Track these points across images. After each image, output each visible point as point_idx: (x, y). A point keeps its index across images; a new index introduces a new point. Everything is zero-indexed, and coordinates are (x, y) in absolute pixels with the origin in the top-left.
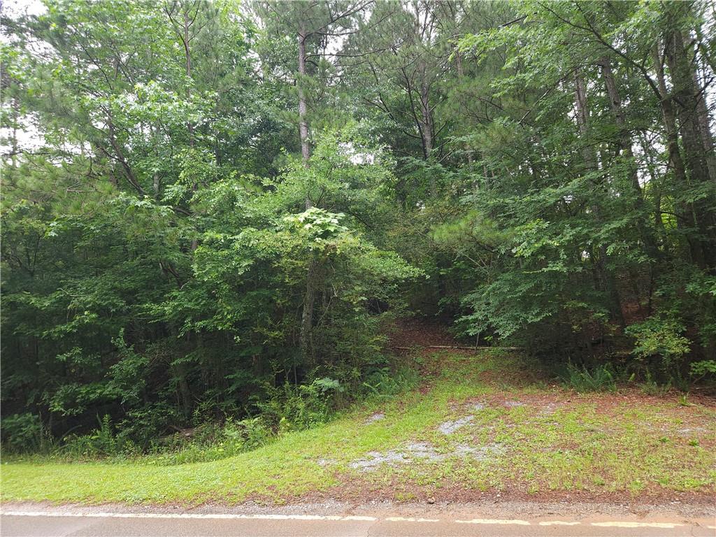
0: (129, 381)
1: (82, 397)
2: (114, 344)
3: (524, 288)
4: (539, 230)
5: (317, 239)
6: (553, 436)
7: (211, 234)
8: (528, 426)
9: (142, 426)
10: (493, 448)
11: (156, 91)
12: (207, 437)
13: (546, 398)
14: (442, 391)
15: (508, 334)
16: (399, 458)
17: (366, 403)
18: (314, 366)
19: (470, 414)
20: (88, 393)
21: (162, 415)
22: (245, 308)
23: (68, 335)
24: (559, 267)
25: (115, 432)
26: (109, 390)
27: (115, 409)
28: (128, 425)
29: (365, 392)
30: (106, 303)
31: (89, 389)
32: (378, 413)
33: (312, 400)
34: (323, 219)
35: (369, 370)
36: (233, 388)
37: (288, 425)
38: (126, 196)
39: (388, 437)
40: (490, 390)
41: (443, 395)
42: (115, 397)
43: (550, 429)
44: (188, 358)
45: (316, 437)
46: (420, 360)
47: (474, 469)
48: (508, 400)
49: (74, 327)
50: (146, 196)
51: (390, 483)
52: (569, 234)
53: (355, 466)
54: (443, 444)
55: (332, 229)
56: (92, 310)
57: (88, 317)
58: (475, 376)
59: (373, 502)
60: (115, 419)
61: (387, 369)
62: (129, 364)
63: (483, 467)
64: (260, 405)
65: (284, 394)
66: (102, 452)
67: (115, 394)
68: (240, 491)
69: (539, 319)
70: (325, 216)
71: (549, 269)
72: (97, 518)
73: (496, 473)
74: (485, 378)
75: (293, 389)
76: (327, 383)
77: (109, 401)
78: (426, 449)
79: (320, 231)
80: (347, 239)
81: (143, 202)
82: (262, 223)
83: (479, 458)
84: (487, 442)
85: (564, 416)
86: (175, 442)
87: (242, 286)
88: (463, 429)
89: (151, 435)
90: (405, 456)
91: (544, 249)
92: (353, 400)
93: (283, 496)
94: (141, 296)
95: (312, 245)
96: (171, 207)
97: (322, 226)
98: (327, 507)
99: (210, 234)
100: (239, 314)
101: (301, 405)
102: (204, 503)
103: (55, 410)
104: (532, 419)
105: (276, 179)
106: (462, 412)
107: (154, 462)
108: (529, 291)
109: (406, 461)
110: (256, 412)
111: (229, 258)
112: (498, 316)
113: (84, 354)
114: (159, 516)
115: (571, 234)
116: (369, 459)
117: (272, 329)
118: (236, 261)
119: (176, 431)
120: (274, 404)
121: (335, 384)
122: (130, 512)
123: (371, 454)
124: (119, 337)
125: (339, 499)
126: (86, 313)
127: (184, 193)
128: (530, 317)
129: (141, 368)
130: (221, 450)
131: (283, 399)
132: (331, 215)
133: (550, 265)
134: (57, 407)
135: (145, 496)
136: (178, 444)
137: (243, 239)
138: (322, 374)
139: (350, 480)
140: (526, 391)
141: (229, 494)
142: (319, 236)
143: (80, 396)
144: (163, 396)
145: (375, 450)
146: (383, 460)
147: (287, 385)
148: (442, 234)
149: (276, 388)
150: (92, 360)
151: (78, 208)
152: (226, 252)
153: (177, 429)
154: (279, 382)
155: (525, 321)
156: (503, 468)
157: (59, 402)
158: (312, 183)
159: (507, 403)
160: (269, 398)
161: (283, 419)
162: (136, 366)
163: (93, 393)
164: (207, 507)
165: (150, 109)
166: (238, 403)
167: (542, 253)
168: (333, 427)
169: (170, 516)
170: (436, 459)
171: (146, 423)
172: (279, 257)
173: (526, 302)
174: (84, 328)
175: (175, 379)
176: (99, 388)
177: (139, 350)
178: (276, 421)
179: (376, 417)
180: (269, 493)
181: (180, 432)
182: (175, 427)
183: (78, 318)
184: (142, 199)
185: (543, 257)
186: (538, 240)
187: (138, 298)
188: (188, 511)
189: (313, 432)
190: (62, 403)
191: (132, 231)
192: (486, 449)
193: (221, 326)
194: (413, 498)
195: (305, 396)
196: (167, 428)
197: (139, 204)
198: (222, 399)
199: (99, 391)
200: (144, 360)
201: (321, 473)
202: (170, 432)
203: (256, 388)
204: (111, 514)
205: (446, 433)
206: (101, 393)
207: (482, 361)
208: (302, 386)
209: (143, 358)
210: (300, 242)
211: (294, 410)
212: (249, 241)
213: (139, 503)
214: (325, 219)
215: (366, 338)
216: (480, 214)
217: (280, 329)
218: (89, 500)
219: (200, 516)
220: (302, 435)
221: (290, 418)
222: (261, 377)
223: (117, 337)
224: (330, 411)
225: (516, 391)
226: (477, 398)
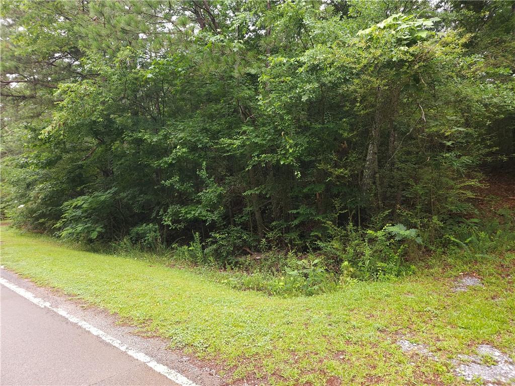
0: (212, 208)
1: (183, 216)
2: (199, 175)
9: (222, 245)
18: (384, 209)
20: (186, 213)
21: (238, 238)
22: (308, 143)
23: (171, 165)
26: (197, 212)
28: (213, 243)
29: (446, 244)
30: (195, 139)
31: (187, 210)
32: (466, 275)
33: (381, 248)
35: (455, 218)
36: (296, 222)
37: (351, 269)
44: (257, 190)
49: (173, 159)
50: (218, 30)
55: (424, 35)
56: (183, 145)
57: (181, 151)
60: (203, 237)
61: (476, 220)
62: (211, 193)
64: (320, 244)
65: (347, 235)
72: (134, 360)
75: (356, 231)
76: (399, 230)
77: (200, 221)
86: (247, 263)
89: (229, 253)
92: (429, 252)
94: (223, 134)
100: (301, 149)
101: (368, 252)
103: (165, 223)
110: (317, 250)
113: (182, 181)
117: (336, 166)
119: (249, 253)
120: (336, 244)
121: (411, 233)
122: (165, 363)
124: (203, 169)
126: (178, 147)
129: (220, 196)
130: (281, 284)
131: (345, 240)
132: (420, 20)
134: (167, 221)
136: (249, 266)
143: (181, 215)
144: (239, 222)
147: (350, 226)
149: (338, 227)
150: (188, 186)
153: (250, 251)
154: (341, 221)
157: (169, 217)
160: (331, 237)
161: (346, 263)
162: (216, 195)
163: (189, 213)
166: (302, 236)
174: (179, 159)
175: (248, 209)
176: (193, 210)
177: (220, 180)
178: (339, 261)
179: (469, 281)
181: (251, 255)
182: (248, 250)
183: (174, 151)
190: (170, 219)
193: (284, 160)
195: (372, 241)
196: (242, 249)
198: (288, 230)
199: (193, 212)
202: (244, 253)
203: (317, 225)
206: (194, 215)
208: (370, 232)
209: (222, 188)
211: (358, 255)
215: (452, 183)
217: (345, 167)
220: (370, 287)
221: (353, 263)
222: (324, 215)
223: (201, 169)
224: (402, 262)
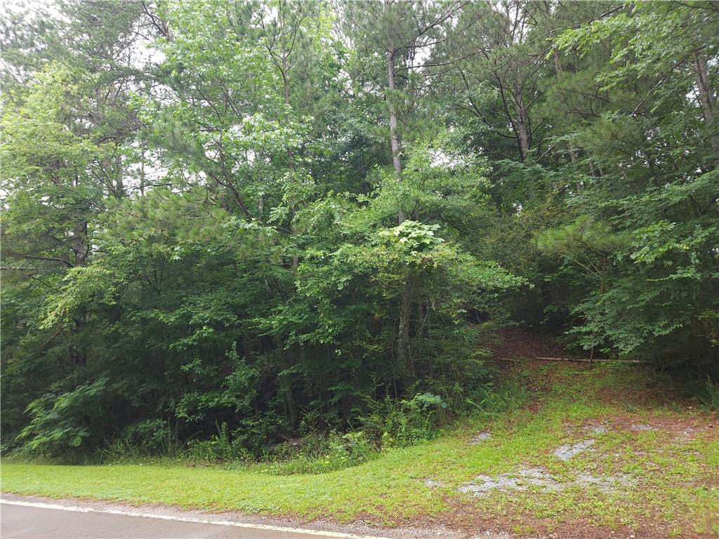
0: (241, 392)
1: (203, 405)
2: (228, 356)
3: (647, 297)
4: (663, 232)
5: (413, 252)
6: (694, 468)
7: (312, 252)
8: (662, 455)
9: (253, 433)
10: (620, 479)
11: (260, 122)
12: (314, 448)
13: (681, 421)
14: (555, 409)
15: (630, 348)
16: (512, 484)
17: (471, 421)
18: (414, 380)
19: (590, 438)
20: (207, 401)
21: (272, 424)
22: (345, 322)
23: (190, 347)
24: (690, 273)
25: (231, 439)
26: (226, 399)
27: (230, 416)
28: (242, 433)
29: (469, 408)
30: (221, 318)
31: (208, 397)
32: (484, 431)
33: (413, 416)
34: (418, 231)
35: (471, 385)
36: (335, 399)
37: (391, 440)
38: (236, 220)
39: (498, 460)
40: (609, 411)
41: (556, 414)
42: (230, 405)
43: (689, 459)
44: (293, 369)
45: (420, 455)
46: (526, 373)
47: (600, 503)
48: (635, 423)
49: (194, 340)
50: (253, 219)
51: (505, 512)
52: (700, 236)
53: (465, 490)
54: (561, 472)
55: (428, 242)
56: (209, 325)
57: (207, 331)
58: (592, 393)
59: (488, 532)
60: (231, 427)
61: (491, 384)
62: (242, 374)
63: (611, 501)
64: (362, 419)
65: (385, 408)
66: (220, 458)
67: (231, 403)
68: (350, 509)
69: (668, 332)
70: (420, 228)
71: (678, 275)
72: (220, 525)
73: (627, 509)
74: (604, 396)
75: (393, 403)
76: (429, 398)
77: (225, 408)
78: (541, 476)
79: (416, 244)
80: (443, 251)
81: (251, 225)
82: (358, 239)
83: (605, 490)
84: (613, 472)
85: (706, 445)
86: (284, 451)
87: (340, 300)
88: (583, 455)
89: (261, 443)
90: (519, 483)
91: (671, 254)
92: (456, 416)
93: (392, 517)
94: (250, 311)
95: (408, 259)
96: (275, 227)
97: (418, 239)
98: (439, 534)
99: (310, 252)
100: (339, 328)
101: (403, 421)
102: (315, 518)
103: (180, 416)
104: (666, 446)
105: (370, 194)
106: (580, 435)
107: (266, 470)
108: (653, 300)
109: (520, 488)
110: (358, 426)
111: (328, 274)
112: (617, 327)
113: (203, 365)
114: (276, 528)
115: (703, 235)
116: (479, 483)
117: (371, 342)
118: (335, 276)
119: (284, 440)
120: (376, 418)
121: (437, 399)
122: (249, 522)
123: (481, 477)
124: (232, 350)
125: (450, 526)
126: (204, 328)
127: (286, 214)
128: (657, 329)
129: (252, 378)
130: (327, 462)
131: (384, 413)
132: (426, 227)
133: (680, 271)
134: (181, 413)
135: (262, 506)
136: (286, 453)
137: (342, 254)
138: (424, 388)
139: (460, 506)
140: (657, 413)
141: (339, 511)
142: (415, 250)
143: (200, 404)
144: (272, 406)
145: (485, 473)
146: (494, 485)
147: (388, 398)
148: (546, 241)
149: (377, 401)
150: (210, 370)
151: (197, 234)
152: (326, 268)
153: (285, 438)
154: (379, 395)
155: (651, 334)
156: (636, 504)
157: (183, 409)
158: (405, 196)
159: (633, 426)
160: (371, 412)
161: (386, 434)
162: (248, 377)
163: (211, 401)
164: (318, 523)
165: (255, 139)
166: (340, 415)
167: (668, 259)
168: (437, 446)
169: (285, 529)
170: (553, 488)
171: (257, 431)
172: (375, 271)
173: (651, 313)
174: (202, 340)
175: (282, 390)
176: (216, 397)
177: (250, 361)
178: (378, 435)
179: (483, 437)
180: (378, 513)
181: (288, 441)
182: (283, 437)
183: (198, 332)
184: (249, 222)
185: (670, 263)
186: (663, 243)
187: (248, 313)
188: (302, 525)
189: (417, 450)
190: (186, 410)
191: (243, 252)
192: (612, 479)
193: (323, 339)
194: (532, 533)
195: (407, 411)
196: (276, 437)
197: (248, 226)
198: (325, 410)
199: (216, 400)
200: (254, 372)
201: (429, 495)
202: (280, 441)
203: (358, 401)
204: (233, 523)
205: (564, 458)
206: (218, 402)
207: (599, 376)
208: (403, 401)
209: (254, 370)
210: (396, 256)
211: (397, 425)
212: (347, 257)
213: (257, 514)
214: (421, 231)
215: (468, 352)
216: (590, 219)
217: (378, 342)
218: (212, 507)
219: (313, 532)
220: (406, 451)
221: (393, 433)
222: (362, 390)
223: (230, 349)
224: (433, 427)
225: (644, 413)
226: (597, 419)
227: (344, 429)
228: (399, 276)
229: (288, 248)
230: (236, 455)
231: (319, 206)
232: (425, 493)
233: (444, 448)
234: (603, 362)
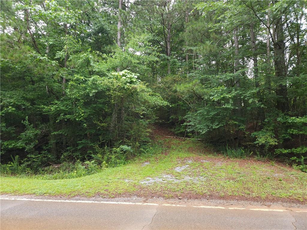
0: (29, 141)
1: (4, 147)
2: (23, 123)
3: (212, 113)
4: (222, 90)
5: (127, 84)
6: (224, 175)
7: (78, 76)
8: (213, 170)
9: (34, 161)
10: (200, 178)
11: (55, 5)
12: (66, 168)
13: (217, 159)
14: (173, 154)
15: (204, 132)
16: (161, 180)
17: (141, 158)
18: (120, 140)
19: (187, 164)
20: (8, 145)
21: (44, 157)
22: (90, 112)
24: (229, 106)
25: (20, 164)
26: (20, 144)
27: (22, 153)
28: (27, 161)
29: (140, 152)
30: (20, 104)
31: (8, 143)
33: (118, 155)
34: (130, 75)
35: (143, 143)
36: (80, 147)
37: (106, 164)
38: (35, 53)
39: (153, 172)
40: (192, 155)
42: (21, 148)
43: (222, 171)
44: (60, 132)
45: (121, 170)
46: (160, 141)
47: (195, 186)
48: (202, 159)
50: (46, 55)
51: (160, 190)
52: (234, 93)
53: (143, 183)
54: (178, 176)
55: (134, 80)
56: (13, 106)
57: (11, 109)
58: (186, 149)
59: (154, 198)
60: (22, 158)
61: (150, 144)
62: (30, 133)
63: (198, 185)
64: (93, 156)
65: (104, 151)
66: (14, 172)
67: (22, 147)
68: (92, 191)
69: (218, 127)
70: (131, 74)
71: (225, 107)
72: (22, 201)
73: (204, 188)
74: (190, 150)
76: (125, 147)
77: (19, 149)
78: (171, 177)
79: (129, 81)
80: (140, 86)
81: (44, 58)
82: (101, 74)
83: (195, 182)
84: (197, 176)
85: (227, 167)
86: (50, 170)
87: (88, 101)
88: (186, 170)
89: (39, 166)
90: (164, 180)
91: (224, 98)
92: (135, 156)
93: (113, 194)
94: (37, 102)
95: (126, 87)
96: (57, 62)
97: (131, 78)
98: (134, 199)
99: (76, 76)
100: (87, 114)
101: (113, 157)
102: (75, 196)
104: (214, 167)
105: (108, 55)
106: (183, 163)
107: (42, 178)
108: (214, 115)
109: (164, 182)
110: (90, 159)
111: (85, 88)
112: (200, 124)
114: (54, 201)
115: (235, 93)
116: (147, 180)
117: (101, 122)
118: (89, 90)
120: (99, 156)
121: (129, 148)
122: (39, 199)
123: (148, 178)
124: (26, 120)
125: (139, 196)
126: (10, 107)
127: (65, 56)
128: (214, 126)
129: (36, 135)
130: (75, 174)
131: (103, 154)
132: (134, 74)
133: (226, 105)
135: (45, 192)
136: (52, 171)
137: (94, 80)
138: (123, 143)
139: (141, 188)
140: (209, 156)
141: (87, 192)
142: (128, 83)
143: (4, 146)
144: (46, 149)
145: (149, 177)
146: (154, 181)
147: (106, 147)
148: (181, 88)
149: (100, 148)
150: (11, 129)
151: (12, 56)
152: (84, 85)
153: (51, 164)
154: (102, 146)
155: (212, 127)
156: (207, 186)
158: (125, 58)
159: (202, 161)
160: (97, 153)
161: (104, 162)
162: (34, 134)
163: (10, 145)
164: (76, 197)
165: (51, 14)
167: (223, 100)
168: (128, 167)
169: (60, 201)
170: (177, 181)
171: (36, 160)
172: (109, 90)
173: (213, 120)
174: (7, 114)
175: (52, 142)
176: (13, 143)
177: (36, 127)
178: (100, 163)
179: (146, 163)
180: (106, 193)
181: (52, 165)
183: (6, 109)
184: (44, 56)
185: (223, 102)
186: (222, 94)
187: (36, 103)
188: (69, 199)
189: (119, 168)
192: (197, 178)
193: (78, 118)
194: (172, 197)
195: (115, 153)
196: (46, 163)
197: (42, 58)
198: (76, 151)
199: (13, 144)
200: (38, 132)
201: (128, 185)
202: (49, 165)
203: (92, 148)
204: (30, 199)
205: (178, 171)
206: (14, 146)
208: (115, 148)
209: (37, 131)
210: (120, 84)
211: (109, 158)
212: (96, 81)
213: (42, 195)
214: (131, 75)
215: (143, 130)
216: (198, 81)
217: (105, 122)
218: (15, 193)
219: (75, 201)
220: (115, 169)
221: (107, 162)
222: (94, 143)
223: (24, 120)
224: (125, 160)
225: (205, 156)
226: (189, 158)
227: (83, 160)
228: (120, 94)
229: (63, 73)
230: (23, 171)
231: (83, 55)
232: (126, 184)
233: (131, 168)
234: (188, 139)
